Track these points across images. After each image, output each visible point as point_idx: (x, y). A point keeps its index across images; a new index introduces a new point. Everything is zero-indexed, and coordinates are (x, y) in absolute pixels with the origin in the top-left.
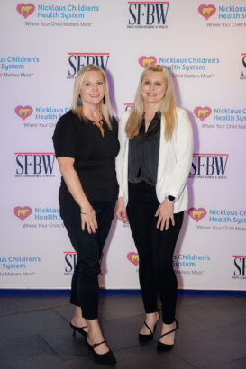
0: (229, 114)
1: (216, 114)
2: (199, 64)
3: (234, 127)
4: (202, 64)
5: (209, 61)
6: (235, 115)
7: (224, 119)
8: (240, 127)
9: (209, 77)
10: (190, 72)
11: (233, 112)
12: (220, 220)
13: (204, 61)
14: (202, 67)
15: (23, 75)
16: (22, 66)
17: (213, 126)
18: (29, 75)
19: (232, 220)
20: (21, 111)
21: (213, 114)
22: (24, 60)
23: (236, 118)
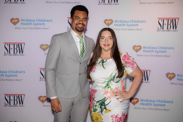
0: (151, 49)
1: (144, 49)
2: (135, 24)
3: (153, 56)
4: (137, 23)
5: (141, 22)
6: (154, 50)
7: (149, 52)
8: (157, 56)
9: (141, 30)
10: (131, 28)
11: (153, 48)
12: (146, 105)
13: (138, 21)
14: (137, 25)
15: (44, 28)
16: (44, 24)
17: (143, 56)
18: (47, 29)
19: (153, 105)
20: (43, 47)
21: (142, 49)
22: (44, 21)
23: (155, 51)
